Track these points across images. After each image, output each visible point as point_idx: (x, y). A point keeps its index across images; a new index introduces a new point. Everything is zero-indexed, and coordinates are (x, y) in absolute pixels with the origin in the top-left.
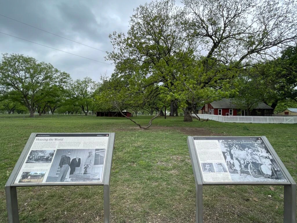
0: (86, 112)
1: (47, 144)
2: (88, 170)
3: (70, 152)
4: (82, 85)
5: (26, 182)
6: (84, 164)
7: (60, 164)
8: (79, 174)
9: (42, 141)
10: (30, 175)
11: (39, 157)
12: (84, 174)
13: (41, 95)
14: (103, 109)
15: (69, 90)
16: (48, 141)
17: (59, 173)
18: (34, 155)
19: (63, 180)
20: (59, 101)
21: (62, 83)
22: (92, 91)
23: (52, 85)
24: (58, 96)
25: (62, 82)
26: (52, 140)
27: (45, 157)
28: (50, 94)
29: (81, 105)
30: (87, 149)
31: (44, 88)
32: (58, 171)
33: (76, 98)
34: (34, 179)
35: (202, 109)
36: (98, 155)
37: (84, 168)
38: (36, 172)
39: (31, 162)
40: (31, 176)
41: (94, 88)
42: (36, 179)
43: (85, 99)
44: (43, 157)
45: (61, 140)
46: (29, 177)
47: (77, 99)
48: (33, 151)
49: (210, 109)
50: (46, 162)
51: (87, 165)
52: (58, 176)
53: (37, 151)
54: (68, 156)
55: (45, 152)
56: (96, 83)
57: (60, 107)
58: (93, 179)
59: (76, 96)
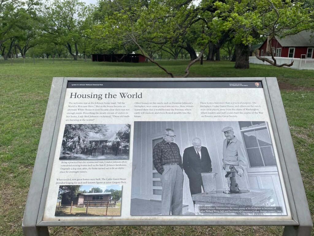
0: (75, 54)
1: (104, 108)
2: (237, 180)
3: (173, 131)
4: (64, 9)
5: (77, 215)
6: (221, 164)
7: (155, 165)
8: (217, 192)
9: (87, 100)
10: (80, 195)
11: (91, 142)
12: (232, 192)
13: (3, 27)
14: (102, 50)
15: (44, 17)
16: (104, 100)
17: (161, 188)
18: (76, 139)
19: (177, 210)
20: (31, 36)
21: (34, 5)
22: (81, 19)
23: (18, 10)
24: (30, 29)
25: (32, 4)
26: (114, 96)
27: (110, 144)
28: (16, 25)
29: (66, 44)
30: (214, 122)
31: (6, 15)
32: (154, 183)
33: (57, 31)
34: (95, 205)
35: (260, 49)
36: (253, 138)
37: (227, 176)
38: (96, 186)
39: (75, 158)
40: (85, 197)
41: (83, 14)
42: (101, 205)
43: (71, 32)
44: (102, 142)
45: (137, 97)
46: (81, 201)
47: (58, 33)
48: (70, 125)
49: (276, 48)
50: (115, 157)
51: (232, 167)
52: (159, 198)
53: (80, 125)
54: (168, 139)
55: (103, 130)
56: (86, 5)
57: (33, 46)
58: (261, 210)
59: (56, 29)
